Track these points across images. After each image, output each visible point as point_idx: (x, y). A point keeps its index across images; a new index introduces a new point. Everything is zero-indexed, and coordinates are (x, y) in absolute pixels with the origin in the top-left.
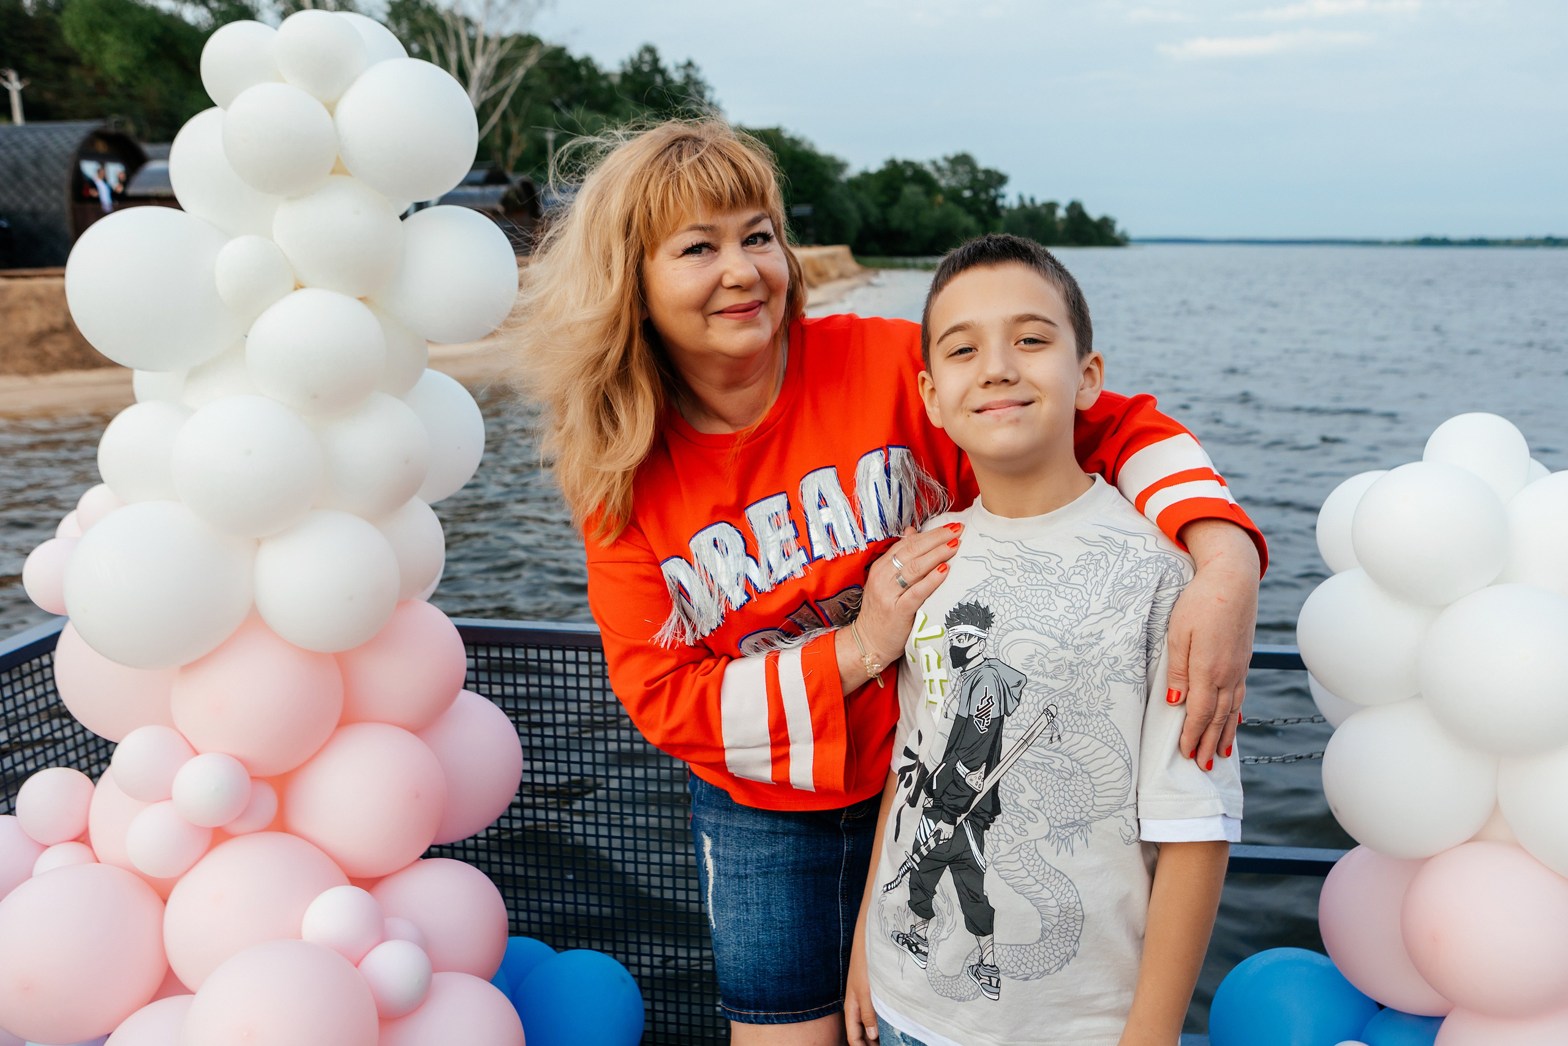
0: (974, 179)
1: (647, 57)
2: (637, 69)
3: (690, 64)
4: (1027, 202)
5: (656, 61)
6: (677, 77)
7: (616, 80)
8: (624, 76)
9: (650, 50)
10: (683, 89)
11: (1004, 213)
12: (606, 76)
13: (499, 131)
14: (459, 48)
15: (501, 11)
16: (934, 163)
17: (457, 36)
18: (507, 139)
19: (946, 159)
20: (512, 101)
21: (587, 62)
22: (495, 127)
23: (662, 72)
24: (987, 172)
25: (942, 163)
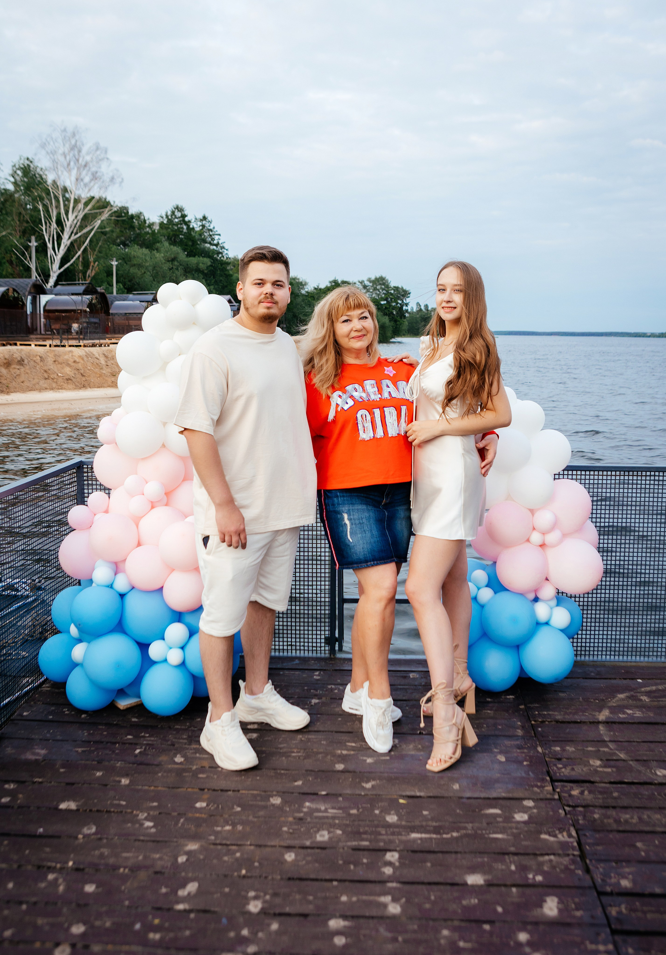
0: (388, 293)
1: (178, 214)
2: (170, 221)
3: (205, 218)
4: (423, 308)
5: (184, 216)
6: (196, 226)
7: (157, 228)
8: (161, 224)
9: (179, 209)
10: (201, 233)
11: (407, 315)
12: (151, 225)
13: (81, 259)
14: (58, 207)
15: (86, 185)
16: (361, 282)
17: (58, 201)
18: (86, 265)
19: (369, 280)
20: (91, 241)
21: (138, 216)
22: (79, 257)
23: (187, 223)
24: (396, 289)
25: (367, 283)
